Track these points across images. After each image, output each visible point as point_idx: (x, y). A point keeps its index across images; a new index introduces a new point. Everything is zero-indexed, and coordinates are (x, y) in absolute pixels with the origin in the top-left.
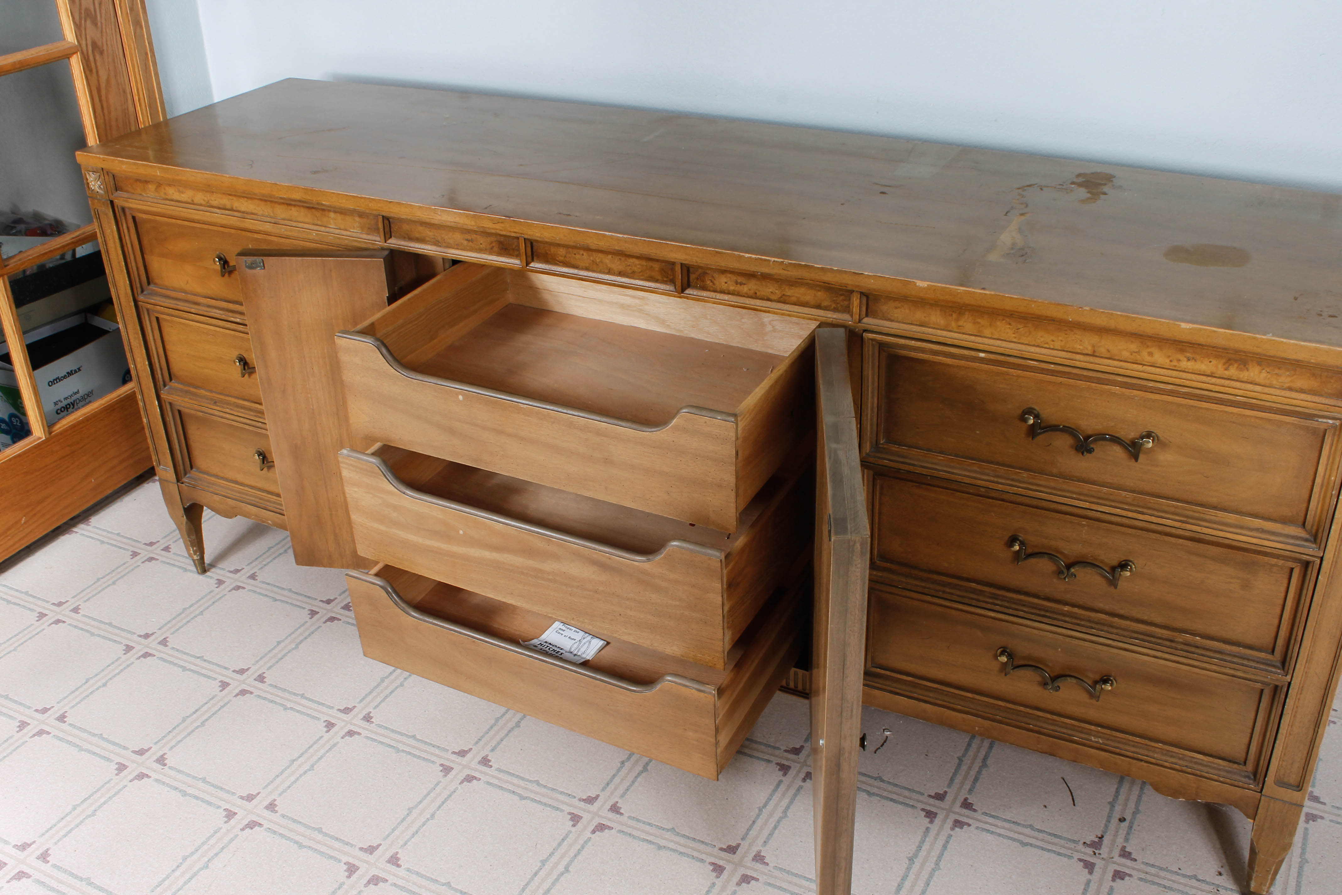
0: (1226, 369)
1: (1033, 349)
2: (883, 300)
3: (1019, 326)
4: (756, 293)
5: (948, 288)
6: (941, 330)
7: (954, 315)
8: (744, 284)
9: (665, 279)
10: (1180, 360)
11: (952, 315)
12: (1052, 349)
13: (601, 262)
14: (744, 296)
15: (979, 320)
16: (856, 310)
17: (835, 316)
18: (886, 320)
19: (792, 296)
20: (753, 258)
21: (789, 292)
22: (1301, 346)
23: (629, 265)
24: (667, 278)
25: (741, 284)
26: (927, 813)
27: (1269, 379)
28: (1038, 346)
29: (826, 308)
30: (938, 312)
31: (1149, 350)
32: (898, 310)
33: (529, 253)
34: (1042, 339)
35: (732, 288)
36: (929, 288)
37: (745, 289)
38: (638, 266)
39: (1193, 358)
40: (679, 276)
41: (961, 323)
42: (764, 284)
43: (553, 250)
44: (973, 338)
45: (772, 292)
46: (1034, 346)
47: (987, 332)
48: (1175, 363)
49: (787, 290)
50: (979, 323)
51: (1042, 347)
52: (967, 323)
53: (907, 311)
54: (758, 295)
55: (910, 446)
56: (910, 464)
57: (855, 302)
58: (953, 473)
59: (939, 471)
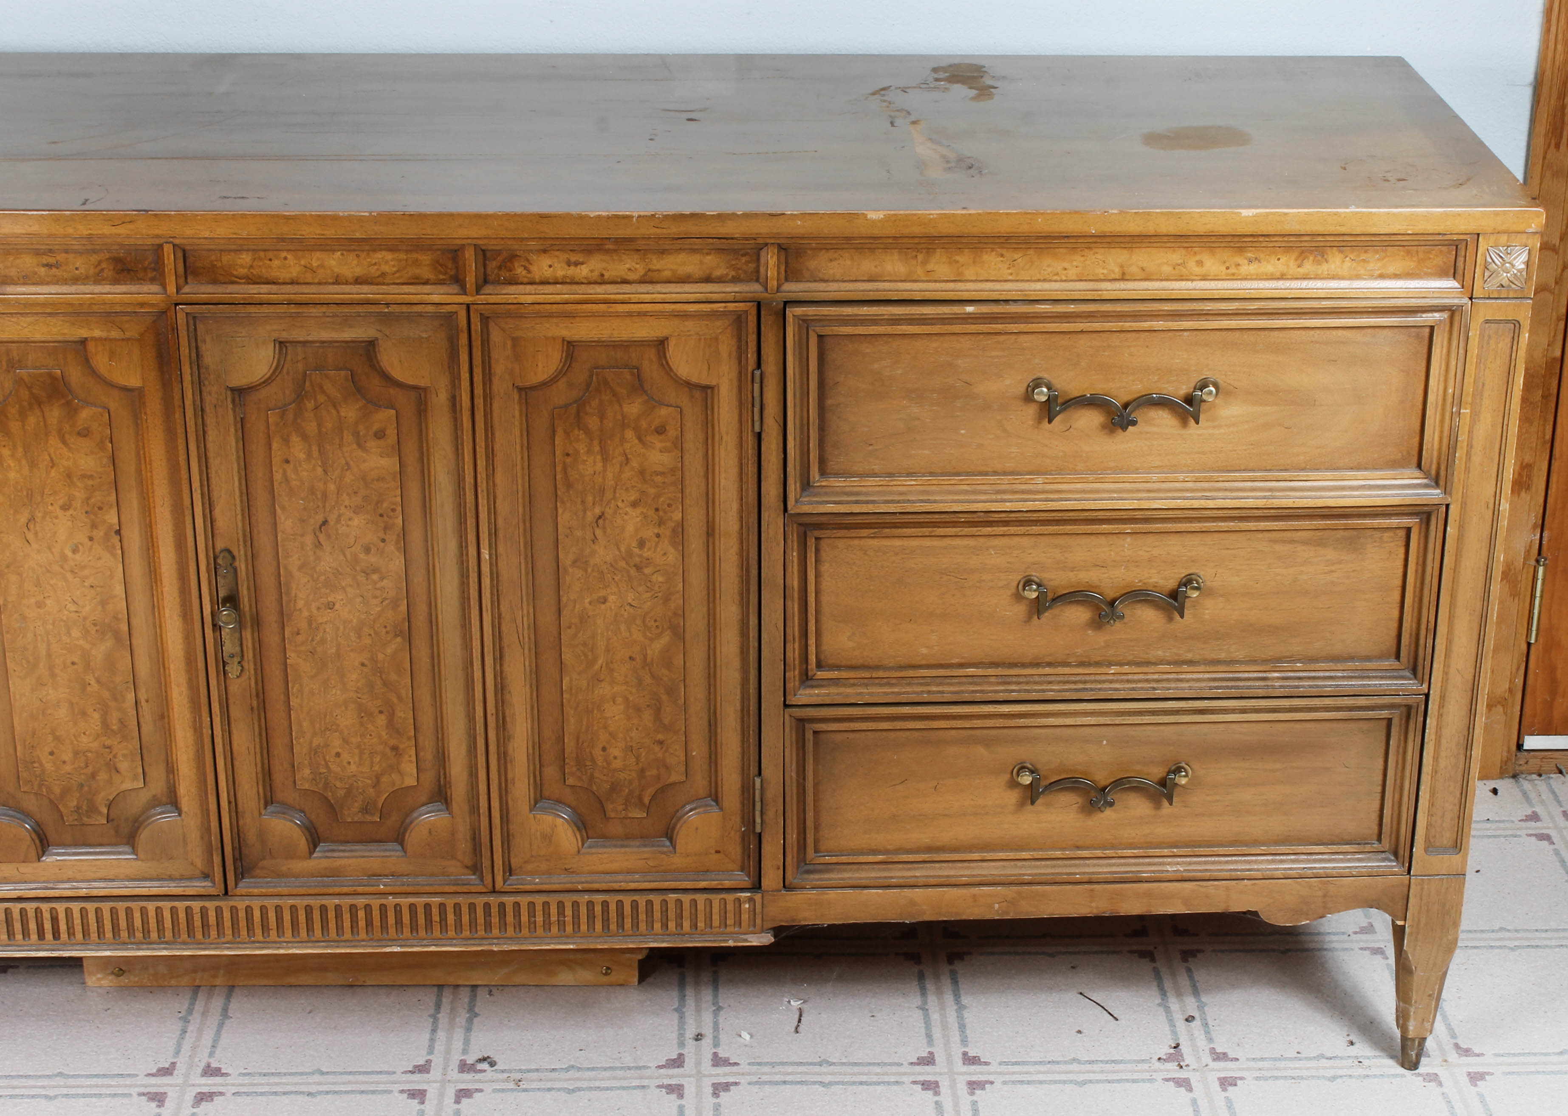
0: (1299, 267)
1: (1038, 286)
2: (809, 252)
3: (1016, 256)
4: (602, 275)
5: (915, 215)
6: (902, 281)
7: (920, 257)
8: (582, 264)
9: (442, 277)
10: (1239, 265)
11: (916, 256)
12: (1065, 281)
13: (322, 266)
14: (582, 283)
15: (957, 258)
16: (772, 273)
17: (737, 289)
18: (815, 281)
19: (664, 270)
20: (604, 217)
21: (657, 263)
22: (1394, 214)
23: (375, 264)
24: (445, 274)
25: (576, 264)
26: (923, 1084)
27: (1354, 268)
28: (1044, 280)
29: (720, 280)
30: (896, 256)
31: (1198, 258)
32: (835, 263)
33: (181, 269)
34: (1050, 270)
35: (560, 273)
36: (887, 218)
37: (583, 271)
38: (393, 263)
39: (1256, 259)
40: (470, 266)
41: (930, 267)
42: (616, 258)
43: (226, 259)
44: (951, 286)
45: (630, 269)
46: (1039, 280)
47: (969, 273)
48: (1233, 270)
49: (655, 261)
50: (957, 262)
51: (1050, 281)
52: (940, 265)
53: (848, 262)
54: (606, 277)
55: (862, 475)
56: (867, 502)
57: (771, 260)
58: (935, 502)
59: (914, 502)
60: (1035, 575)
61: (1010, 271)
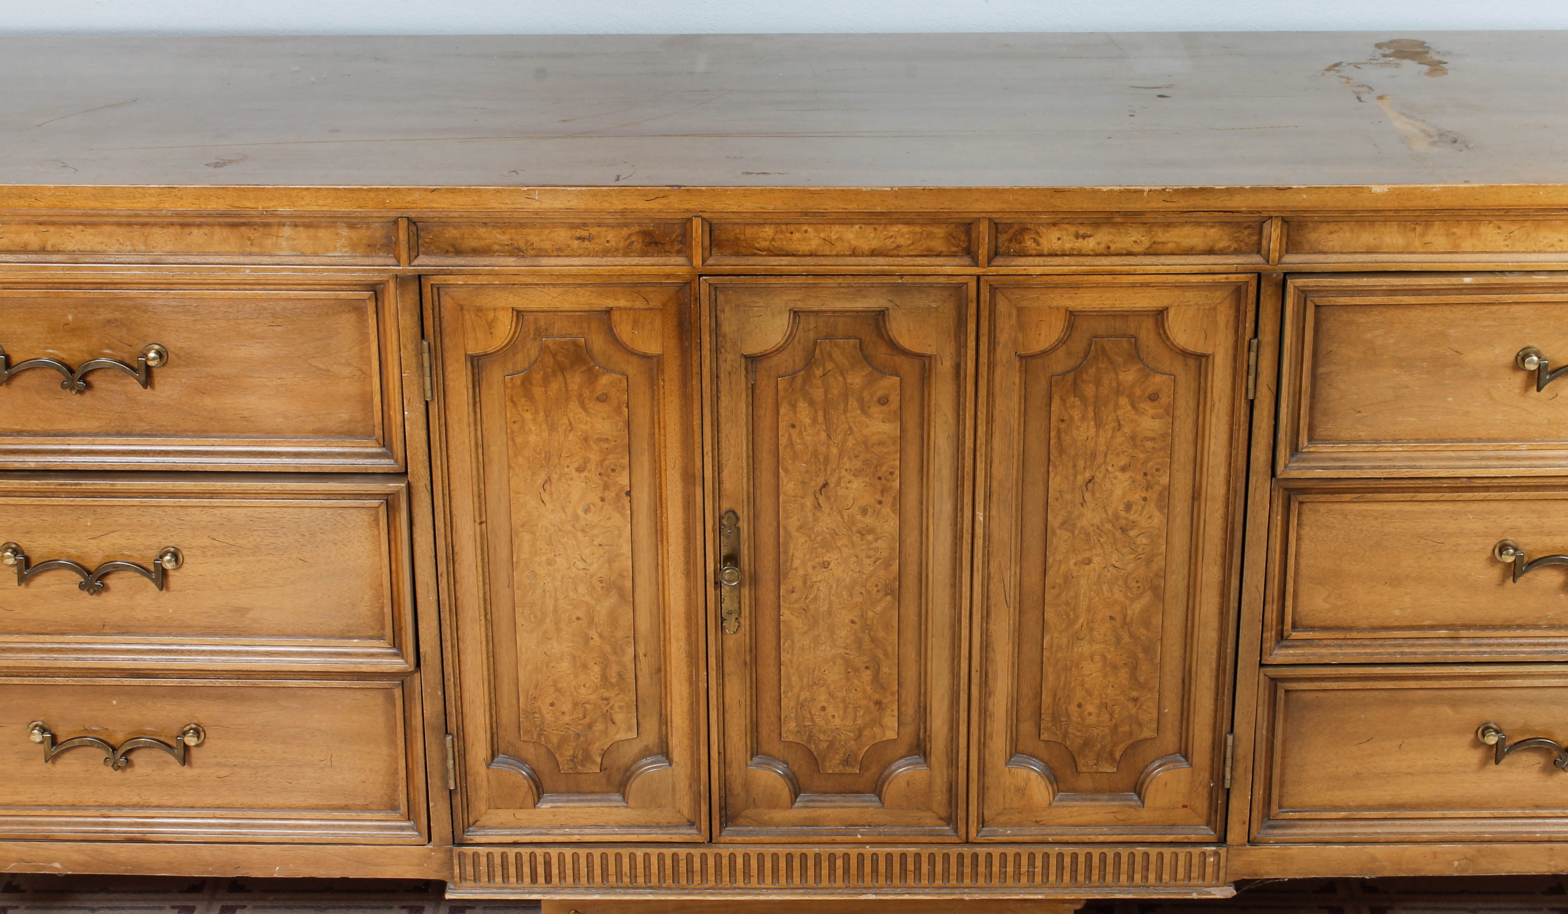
1: (1534, 257)
2: (1310, 225)
3: (1513, 228)
4: (1109, 248)
5: (1419, 188)
6: (1399, 253)
7: (1419, 229)
8: (1090, 236)
9: (954, 249)
11: (1415, 229)
12: (1560, 252)
13: (840, 239)
14: (1089, 255)
15: (1455, 230)
16: (1274, 245)
17: (1238, 261)
18: (1315, 253)
19: (1168, 242)
20: (1116, 191)
21: (1162, 236)
23: (891, 237)
24: (958, 246)
25: (1084, 237)
28: (1540, 252)
29: (1222, 252)
30: (1395, 228)
32: (1335, 236)
33: (707, 243)
34: (1545, 241)
35: (1068, 246)
36: (1391, 192)
37: (1090, 244)
38: (907, 236)
40: (984, 239)
41: (1428, 239)
42: (1122, 230)
43: (750, 232)
44: (1448, 257)
45: (1135, 242)
46: (1534, 252)
47: (1466, 245)
49: (1160, 234)
50: (1454, 234)
51: (1545, 252)
52: (1437, 237)
53: (1348, 235)
54: (1112, 249)
55: (1348, 442)
56: (1355, 468)
57: (1274, 234)
58: (1421, 467)
59: (1400, 468)
60: (1511, 539)
61: (1506, 243)
